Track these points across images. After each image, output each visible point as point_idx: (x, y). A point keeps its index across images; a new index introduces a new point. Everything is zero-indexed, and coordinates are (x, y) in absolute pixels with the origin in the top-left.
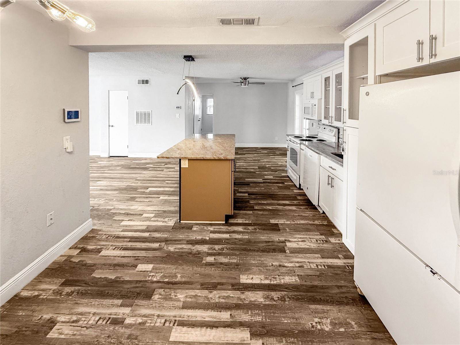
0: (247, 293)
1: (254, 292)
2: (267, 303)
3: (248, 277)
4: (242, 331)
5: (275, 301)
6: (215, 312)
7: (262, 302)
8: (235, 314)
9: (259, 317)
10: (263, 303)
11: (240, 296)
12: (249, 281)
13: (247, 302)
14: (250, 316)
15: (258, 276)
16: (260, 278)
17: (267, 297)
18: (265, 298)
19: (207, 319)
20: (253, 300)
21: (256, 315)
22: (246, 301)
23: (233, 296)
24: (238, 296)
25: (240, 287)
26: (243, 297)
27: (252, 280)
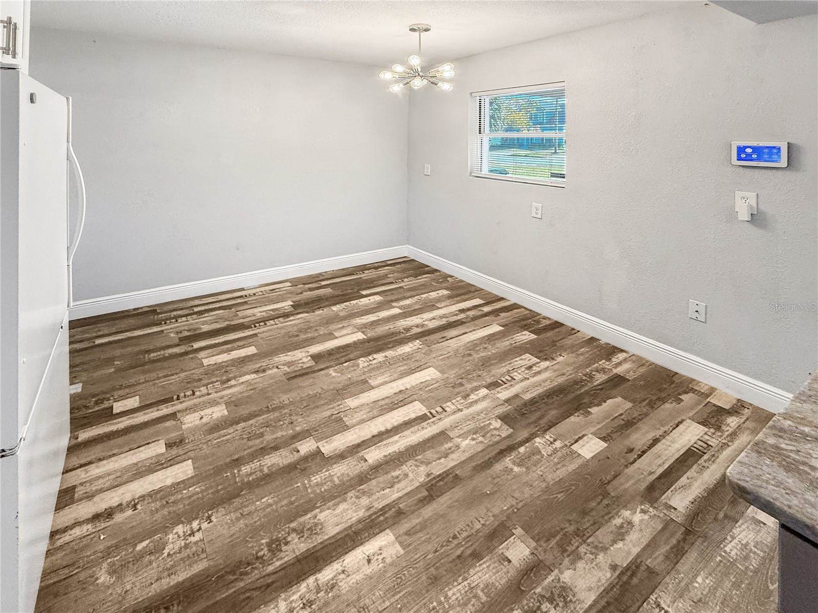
0: (361, 514)
1: (347, 525)
2: (309, 516)
3: (380, 557)
4: (335, 450)
5: (294, 530)
6: (393, 450)
7: (321, 512)
8: (360, 466)
9: (316, 481)
10: (318, 510)
11: (371, 499)
12: (370, 547)
13: (350, 494)
14: (333, 474)
15: (358, 578)
16: (348, 576)
17: (314, 529)
18: (316, 525)
19: (396, 438)
20: (342, 506)
21: (324, 481)
22: (352, 495)
23: (383, 490)
24: (374, 497)
25: (382, 518)
26: (365, 501)
27: (367, 554)
